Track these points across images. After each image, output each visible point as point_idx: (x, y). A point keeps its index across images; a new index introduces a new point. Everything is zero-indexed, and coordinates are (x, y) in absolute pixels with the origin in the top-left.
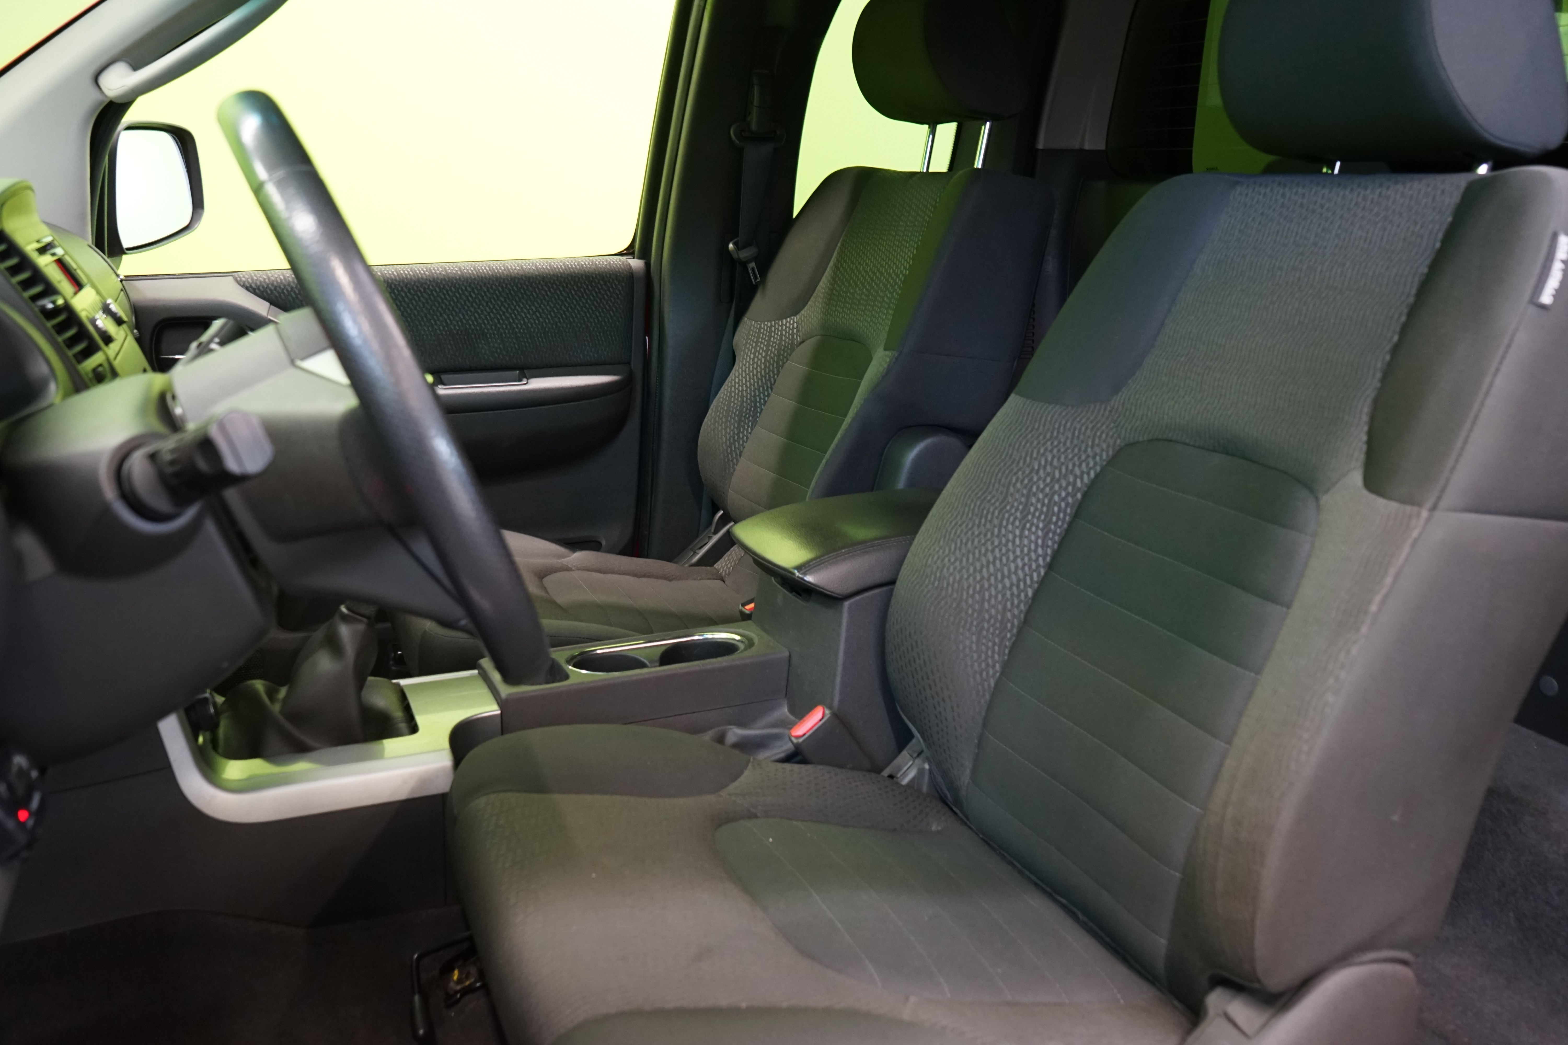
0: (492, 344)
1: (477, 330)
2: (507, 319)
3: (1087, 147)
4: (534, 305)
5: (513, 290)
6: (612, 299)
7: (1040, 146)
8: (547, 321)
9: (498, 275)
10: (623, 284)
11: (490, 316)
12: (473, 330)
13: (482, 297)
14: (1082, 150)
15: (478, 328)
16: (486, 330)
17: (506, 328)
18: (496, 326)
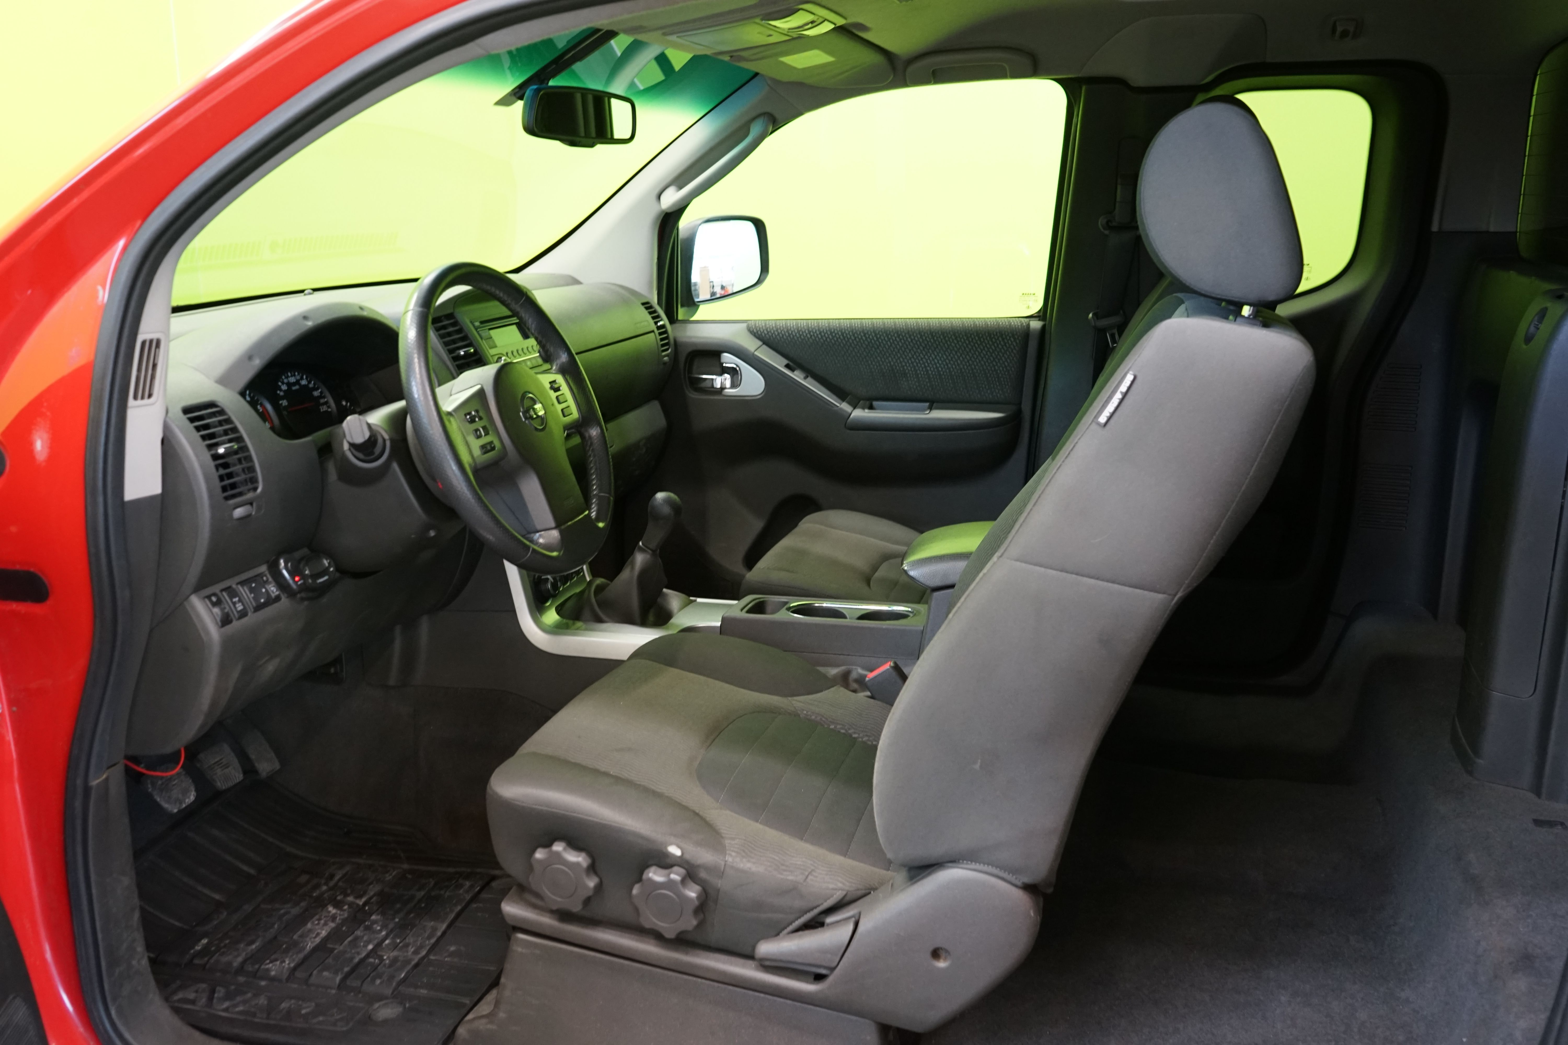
0: (910, 382)
1: (900, 370)
2: (924, 363)
3: (1492, 229)
4: (945, 354)
5: (931, 341)
6: (1008, 353)
7: (1435, 228)
8: (954, 367)
9: (921, 330)
10: (1018, 341)
11: (911, 361)
12: (897, 370)
13: (907, 346)
14: (1488, 232)
15: (901, 369)
16: (907, 371)
17: (922, 370)
18: (915, 369)
